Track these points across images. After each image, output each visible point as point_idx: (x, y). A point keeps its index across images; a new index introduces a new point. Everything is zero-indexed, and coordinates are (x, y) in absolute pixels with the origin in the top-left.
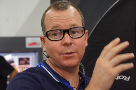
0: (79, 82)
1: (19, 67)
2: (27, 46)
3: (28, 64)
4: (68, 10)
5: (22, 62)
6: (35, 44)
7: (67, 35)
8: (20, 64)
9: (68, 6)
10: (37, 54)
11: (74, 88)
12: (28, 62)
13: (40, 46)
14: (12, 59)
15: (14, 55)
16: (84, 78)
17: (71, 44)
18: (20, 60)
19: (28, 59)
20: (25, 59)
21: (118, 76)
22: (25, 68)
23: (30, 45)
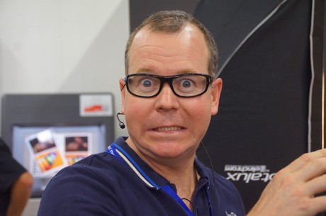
0: (196, 187)
1: (67, 157)
2: (83, 113)
3: (86, 149)
4: (181, 34)
5: (72, 145)
6: (98, 108)
7: (167, 89)
8: (68, 150)
9: (182, 24)
10: (103, 128)
11: (185, 201)
12: (85, 145)
13: (109, 113)
14: (53, 140)
15: (57, 132)
16: (207, 178)
17: (174, 109)
18: (69, 141)
19: (85, 139)
20: (78, 140)
21: (267, 175)
22: (78, 157)
23: (87, 110)
